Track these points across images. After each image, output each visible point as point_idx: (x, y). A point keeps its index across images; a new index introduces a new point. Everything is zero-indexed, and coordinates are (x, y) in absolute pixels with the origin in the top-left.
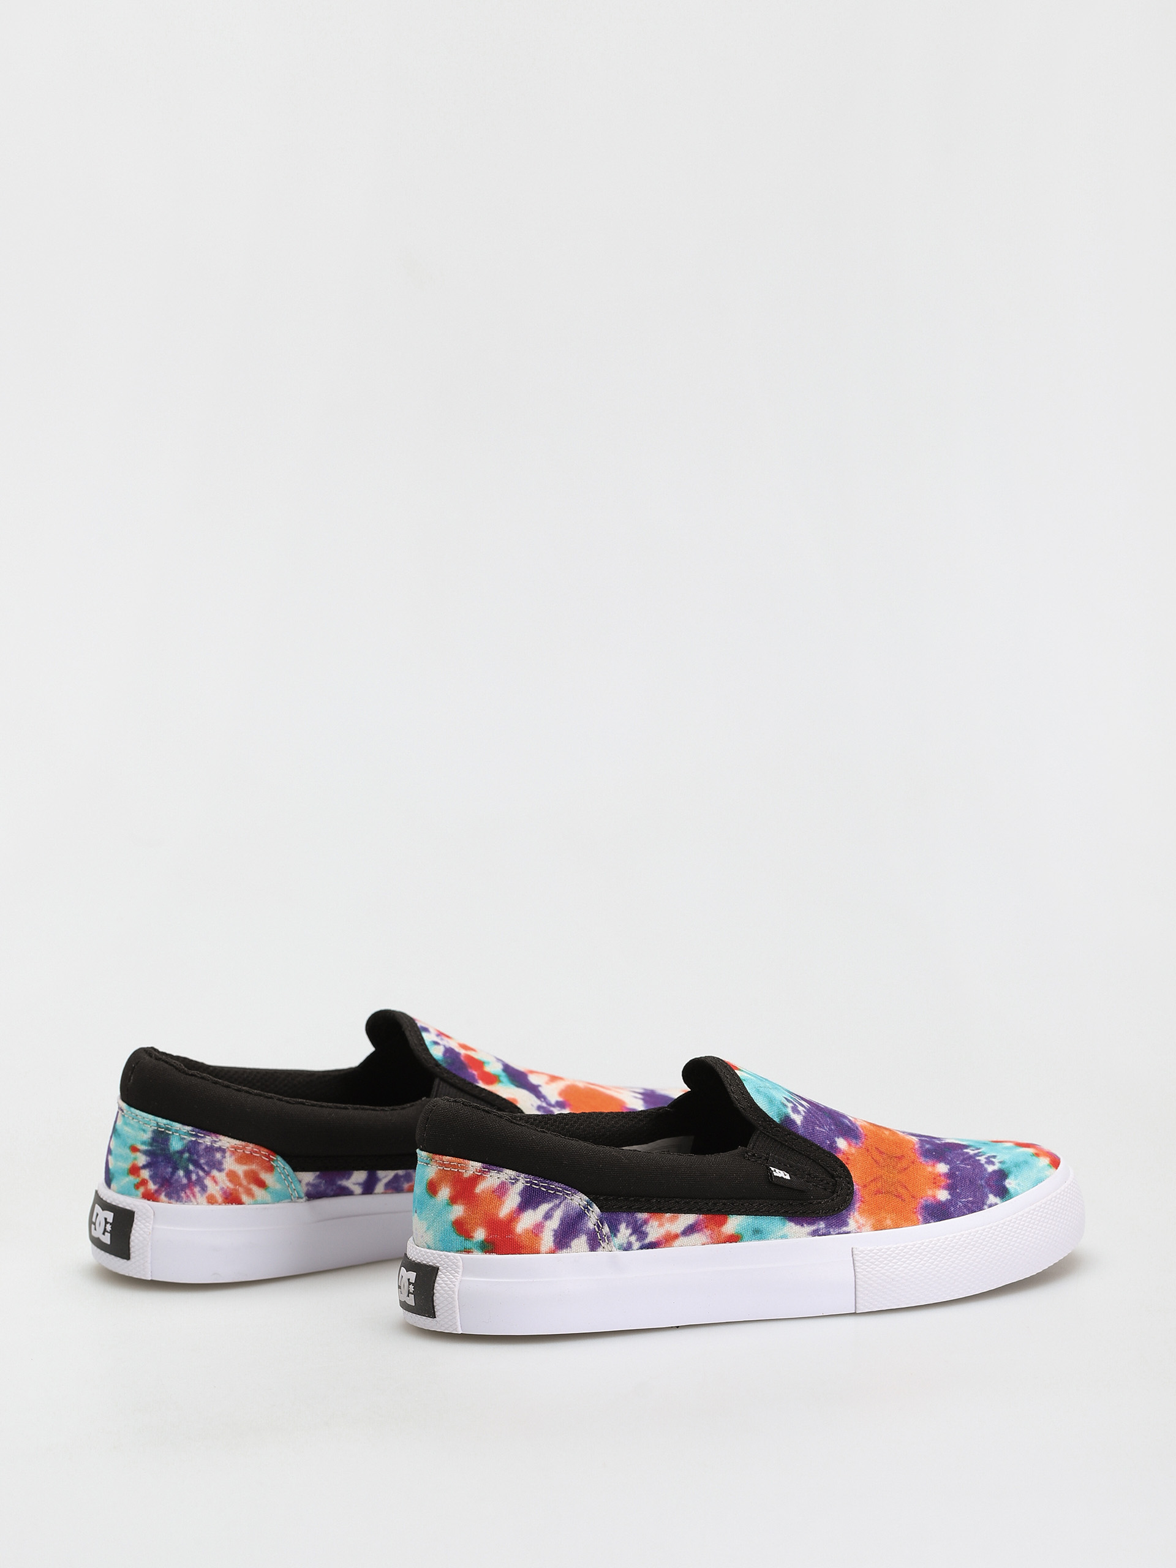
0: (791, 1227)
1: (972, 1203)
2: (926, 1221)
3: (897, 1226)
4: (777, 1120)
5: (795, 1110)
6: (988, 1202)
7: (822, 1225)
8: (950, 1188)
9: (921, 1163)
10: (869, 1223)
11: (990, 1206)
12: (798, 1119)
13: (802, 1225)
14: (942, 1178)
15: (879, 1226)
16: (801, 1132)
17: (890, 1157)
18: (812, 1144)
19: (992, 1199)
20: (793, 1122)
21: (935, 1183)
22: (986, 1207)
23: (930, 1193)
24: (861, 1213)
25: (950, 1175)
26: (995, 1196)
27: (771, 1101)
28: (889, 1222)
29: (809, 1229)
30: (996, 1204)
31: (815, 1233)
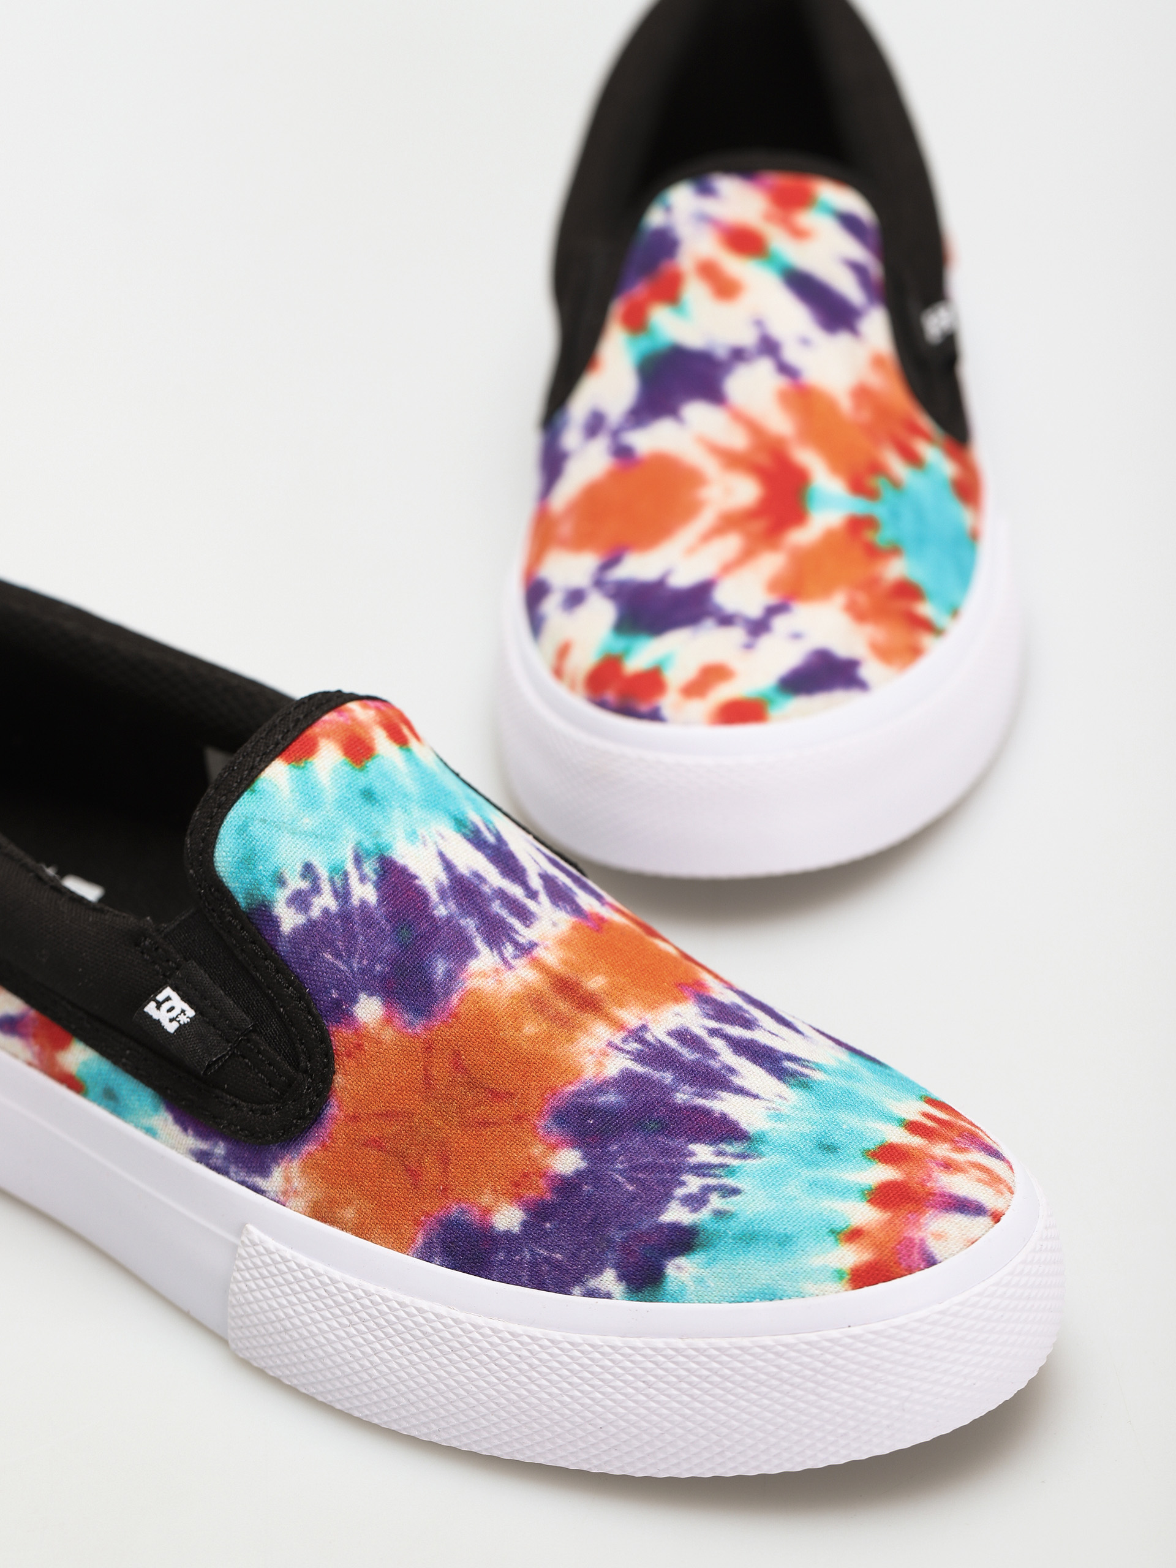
0: (164, 1121)
1: (556, 1266)
2: (426, 1255)
3: (361, 1230)
4: (241, 900)
5: (300, 901)
6: (593, 1283)
7: (220, 1149)
8: (537, 1213)
9: (535, 1127)
10: (310, 1195)
11: (591, 1293)
12: (289, 920)
13: (185, 1130)
14: (542, 1183)
15: (322, 1212)
16: (283, 948)
17: (472, 1084)
18: (298, 985)
19: (608, 1279)
20: (273, 922)
21: (516, 1185)
22: (577, 1290)
23: (486, 1199)
24: (311, 1167)
25: (566, 1186)
26: (622, 1277)
27: (248, 860)
28: (349, 1213)
29: (191, 1141)
30: (608, 1296)
31: (202, 1157)
